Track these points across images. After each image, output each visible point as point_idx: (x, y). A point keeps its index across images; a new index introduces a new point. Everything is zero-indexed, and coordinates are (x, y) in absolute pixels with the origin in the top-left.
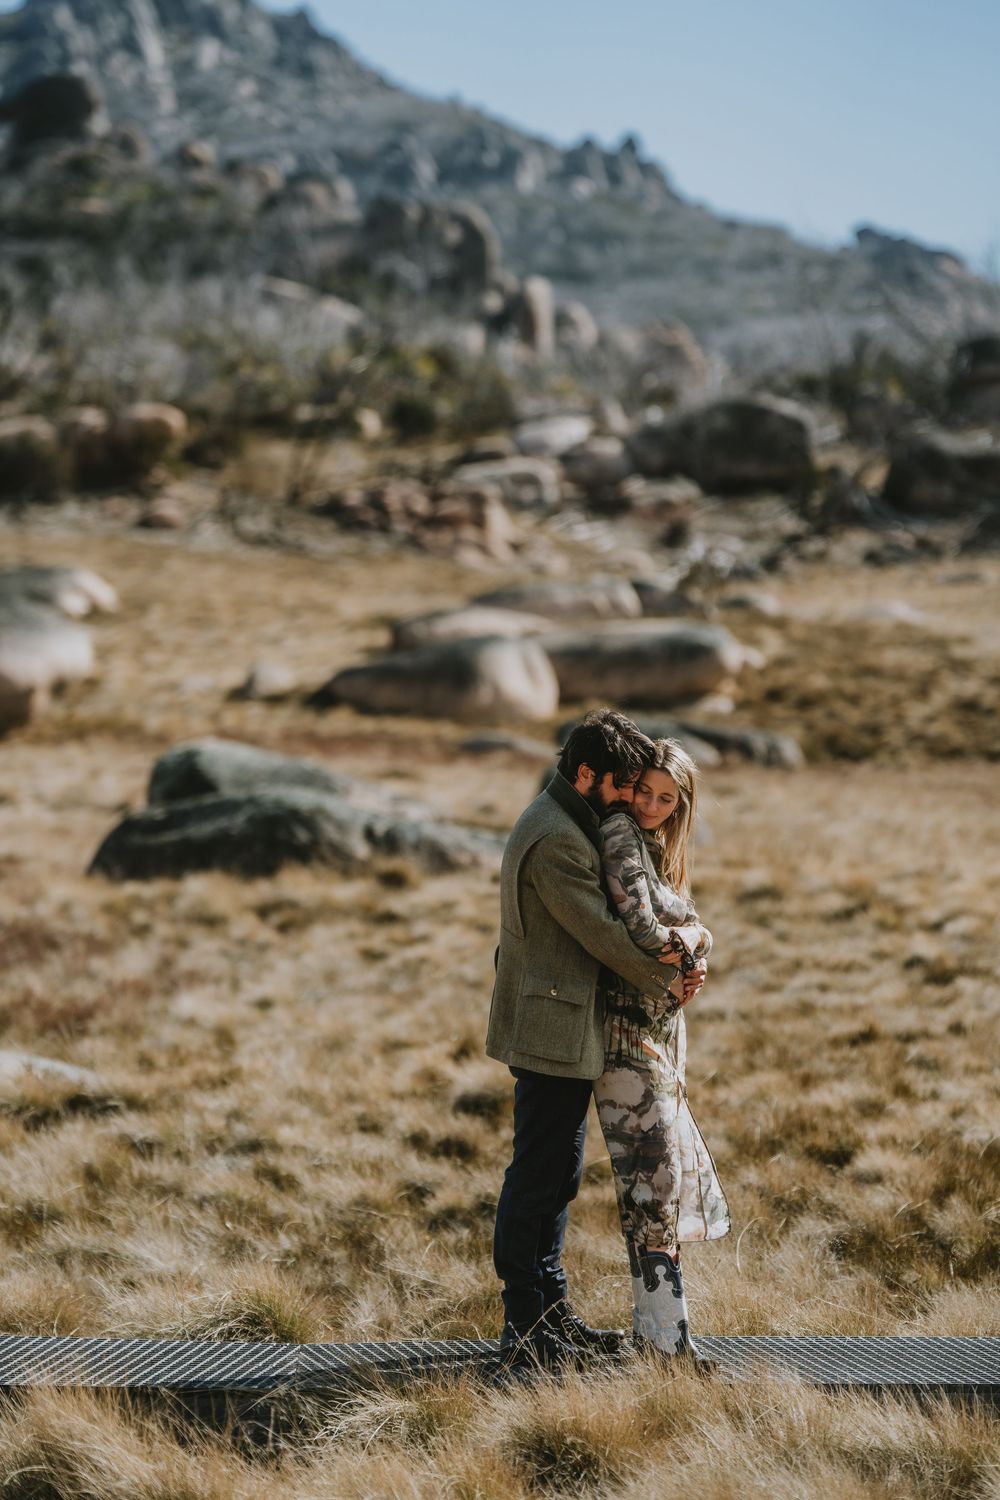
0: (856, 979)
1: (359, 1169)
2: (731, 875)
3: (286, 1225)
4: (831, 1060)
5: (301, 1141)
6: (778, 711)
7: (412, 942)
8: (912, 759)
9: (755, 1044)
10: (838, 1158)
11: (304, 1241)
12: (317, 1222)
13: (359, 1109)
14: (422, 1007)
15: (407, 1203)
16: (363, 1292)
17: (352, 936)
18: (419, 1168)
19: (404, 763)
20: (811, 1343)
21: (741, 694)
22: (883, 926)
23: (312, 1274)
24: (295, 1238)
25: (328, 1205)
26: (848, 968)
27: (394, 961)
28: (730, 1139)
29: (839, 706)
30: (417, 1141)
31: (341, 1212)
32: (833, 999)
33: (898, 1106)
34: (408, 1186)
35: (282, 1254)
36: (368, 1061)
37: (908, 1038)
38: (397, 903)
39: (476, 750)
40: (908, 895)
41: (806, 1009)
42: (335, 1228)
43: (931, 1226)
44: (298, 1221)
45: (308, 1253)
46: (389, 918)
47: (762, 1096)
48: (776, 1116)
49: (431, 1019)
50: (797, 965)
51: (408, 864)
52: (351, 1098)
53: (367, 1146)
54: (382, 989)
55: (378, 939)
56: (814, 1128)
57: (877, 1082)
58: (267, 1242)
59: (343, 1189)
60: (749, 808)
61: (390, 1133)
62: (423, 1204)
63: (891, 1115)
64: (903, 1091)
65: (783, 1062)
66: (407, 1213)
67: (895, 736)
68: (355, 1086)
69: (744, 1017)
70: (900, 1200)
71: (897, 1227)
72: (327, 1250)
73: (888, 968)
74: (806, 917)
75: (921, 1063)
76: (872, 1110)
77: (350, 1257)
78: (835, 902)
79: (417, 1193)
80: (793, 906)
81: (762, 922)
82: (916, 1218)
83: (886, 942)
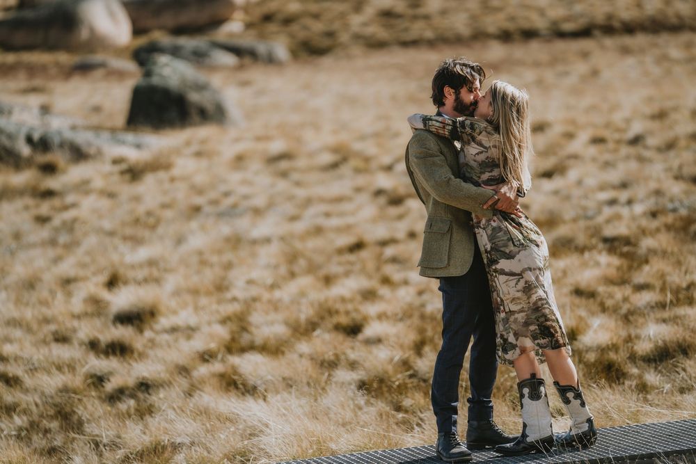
0: (346, 207)
1: (59, 368)
2: (260, 146)
3: (17, 410)
4: (340, 264)
5: (19, 353)
6: (272, 27)
7: (66, 208)
8: (357, 50)
9: (292, 258)
10: (353, 330)
11: (31, 419)
12: (37, 405)
13: (53, 327)
14: (80, 252)
15: (92, 387)
16: (73, 450)
17: (27, 208)
18: (98, 364)
19: (37, 82)
20: (358, 457)
21: (248, 19)
22: (358, 171)
23: (38, 441)
24: (25, 418)
25: (43, 393)
26: (339, 200)
27: (57, 221)
28: (287, 323)
29: (309, 22)
30: (93, 345)
31: (52, 397)
32: (334, 222)
33: (384, 291)
34: (93, 376)
35: (17, 428)
36: (52, 293)
37: (384, 243)
38: (52, 183)
39: (84, 69)
40: (370, 148)
41: (318, 231)
42: (48, 408)
43: (416, 368)
44: (24, 406)
45: (33, 426)
46: (49, 194)
47: (302, 294)
48: (312, 304)
49: (87, 259)
50: (308, 202)
51: (58, 157)
52: (46, 321)
53: (62, 352)
54: (53, 242)
55: (45, 208)
56: (337, 312)
57: (369, 277)
58: (6, 422)
59: (52, 383)
60: (260, 93)
61: (75, 342)
62: (103, 386)
63: (381, 298)
64: (386, 281)
65: (312, 269)
66: (93, 393)
67: (344, 37)
68: (48, 312)
69: (282, 239)
70: (395, 353)
71: (396, 372)
72: (45, 423)
73: (364, 198)
74: (310, 169)
75: (394, 260)
76: (369, 295)
77: (61, 427)
78: (327, 158)
79: (98, 380)
80: (301, 163)
81: (284, 175)
82: (406, 364)
83: (361, 180)
